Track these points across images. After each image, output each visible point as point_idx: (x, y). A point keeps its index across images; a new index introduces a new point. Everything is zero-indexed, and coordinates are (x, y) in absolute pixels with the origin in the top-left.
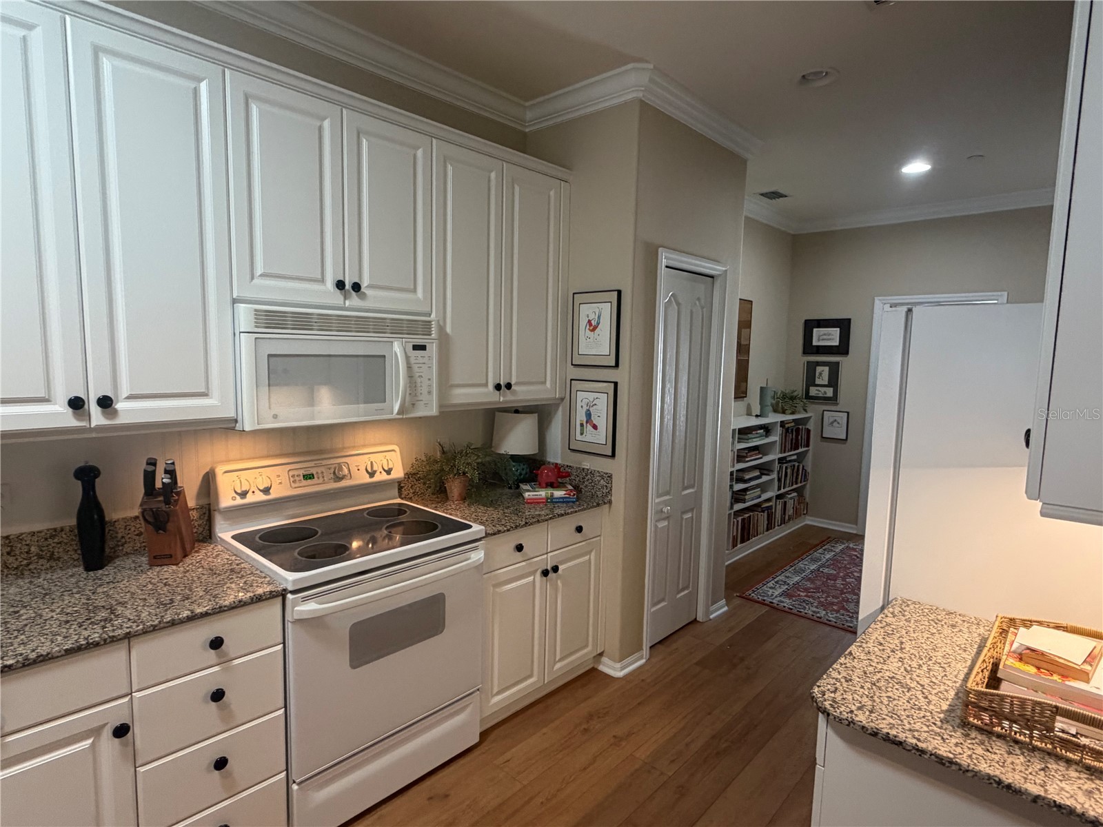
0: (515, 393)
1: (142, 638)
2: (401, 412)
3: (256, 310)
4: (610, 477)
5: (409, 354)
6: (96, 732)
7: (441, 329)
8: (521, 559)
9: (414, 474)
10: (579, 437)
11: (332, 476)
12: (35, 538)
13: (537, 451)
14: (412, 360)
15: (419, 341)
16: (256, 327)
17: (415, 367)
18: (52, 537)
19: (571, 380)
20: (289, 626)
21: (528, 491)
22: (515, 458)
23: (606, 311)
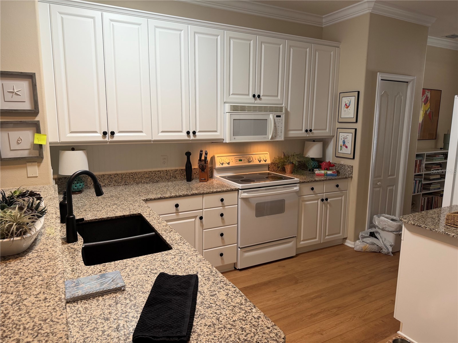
0: (313, 133)
1: (206, 195)
2: (272, 138)
3: (231, 106)
4: (352, 167)
5: (275, 119)
6: (195, 217)
7: (286, 110)
8: (313, 193)
9: (274, 163)
10: (340, 151)
11: (247, 161)
12: (172, 172)
13: (322, 157)
14: (276, 121)
15: (279, 114)
16: (231, 111)
17: (277, 123)
18: (176, 171)
19: (337, 128)
20: (240, 200)
21: (317, 171)
22: (313, 159)
23: (353, 100)
